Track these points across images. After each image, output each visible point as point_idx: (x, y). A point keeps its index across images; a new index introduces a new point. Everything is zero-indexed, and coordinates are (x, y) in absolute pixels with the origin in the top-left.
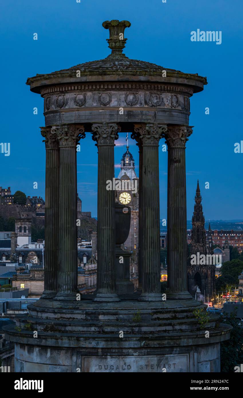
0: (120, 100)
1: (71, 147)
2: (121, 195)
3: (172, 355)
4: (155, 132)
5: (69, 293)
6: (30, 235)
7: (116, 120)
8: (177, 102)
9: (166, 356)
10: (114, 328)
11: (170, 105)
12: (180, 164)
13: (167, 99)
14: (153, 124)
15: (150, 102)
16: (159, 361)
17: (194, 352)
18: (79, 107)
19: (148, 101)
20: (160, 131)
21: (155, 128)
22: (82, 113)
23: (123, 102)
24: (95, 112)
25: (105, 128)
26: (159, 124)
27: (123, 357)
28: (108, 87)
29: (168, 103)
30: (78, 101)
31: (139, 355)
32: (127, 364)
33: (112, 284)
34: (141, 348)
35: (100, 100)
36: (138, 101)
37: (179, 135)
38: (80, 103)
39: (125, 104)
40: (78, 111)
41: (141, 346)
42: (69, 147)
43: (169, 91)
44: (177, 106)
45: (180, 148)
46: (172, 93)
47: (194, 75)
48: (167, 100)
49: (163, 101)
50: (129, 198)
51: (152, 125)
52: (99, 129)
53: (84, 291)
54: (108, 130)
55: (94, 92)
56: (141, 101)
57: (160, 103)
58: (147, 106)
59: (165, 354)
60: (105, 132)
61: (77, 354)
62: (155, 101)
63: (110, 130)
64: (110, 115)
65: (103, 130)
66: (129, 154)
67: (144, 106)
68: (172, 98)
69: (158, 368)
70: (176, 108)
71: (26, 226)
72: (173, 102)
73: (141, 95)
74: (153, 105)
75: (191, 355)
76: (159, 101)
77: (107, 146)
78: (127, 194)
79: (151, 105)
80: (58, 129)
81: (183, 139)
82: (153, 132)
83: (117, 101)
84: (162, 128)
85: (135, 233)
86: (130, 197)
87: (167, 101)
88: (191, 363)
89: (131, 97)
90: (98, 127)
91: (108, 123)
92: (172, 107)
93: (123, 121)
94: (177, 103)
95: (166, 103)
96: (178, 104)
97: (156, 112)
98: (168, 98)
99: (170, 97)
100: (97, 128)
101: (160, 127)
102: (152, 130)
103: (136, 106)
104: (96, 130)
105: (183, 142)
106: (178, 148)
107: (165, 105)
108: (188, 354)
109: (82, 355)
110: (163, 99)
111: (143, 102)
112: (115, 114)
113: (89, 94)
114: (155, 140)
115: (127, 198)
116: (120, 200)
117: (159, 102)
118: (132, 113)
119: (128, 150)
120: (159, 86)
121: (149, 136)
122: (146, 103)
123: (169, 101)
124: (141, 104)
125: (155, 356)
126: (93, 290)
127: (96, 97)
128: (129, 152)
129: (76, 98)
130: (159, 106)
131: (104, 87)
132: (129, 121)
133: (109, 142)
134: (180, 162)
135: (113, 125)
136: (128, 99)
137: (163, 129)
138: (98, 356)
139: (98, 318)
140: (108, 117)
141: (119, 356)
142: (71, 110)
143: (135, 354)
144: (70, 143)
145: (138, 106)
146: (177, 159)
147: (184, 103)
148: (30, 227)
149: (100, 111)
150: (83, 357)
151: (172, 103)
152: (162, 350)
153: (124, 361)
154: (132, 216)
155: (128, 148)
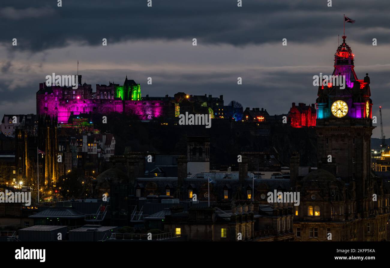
2: (335, 104)
6: (208, 160)
50: (345, 109)
53: (271, 239)
66: (345, 48)
71: (202, 147)
78: (342, 102)
85: (354, 157)
86: (346, 107)
115: (343, 109)
116: (333, 111)
119: (344, 41)
126: (285, 237)
128: (346, 44)
148: (208, 148)
154: (349, 134)
155: (344, 38)
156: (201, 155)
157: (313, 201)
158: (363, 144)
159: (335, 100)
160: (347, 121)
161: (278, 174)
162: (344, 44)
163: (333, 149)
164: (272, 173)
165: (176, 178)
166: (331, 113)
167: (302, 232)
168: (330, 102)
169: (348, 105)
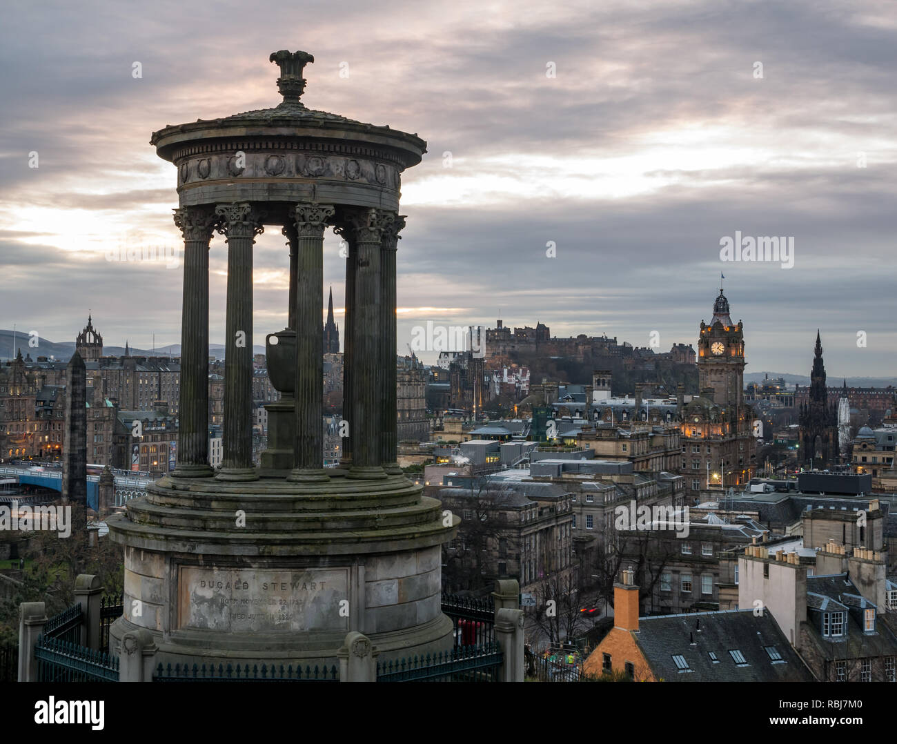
0: (256, 166)
1: (197, 242)
2: (714, 345)
3: (317, 569)
4: (315, 217)
5: (190, 465)
6: (610, 389)
7: (251, 199)
8: (358, 171)
9: (307, 569)
10: (224, 523)
11: (343, 174)
12: (367, 268)
13: (337, 166)
14: (310, 203)
15: (306, 170)
16: (296, 578)
17: (358, 565)
18: (202, 180)
19: (301, 168)
20: (323, 215)
21: (315, 211)
22: (206, 189)
23: (261, 169)
24: (222, 187)
25: (235, 211)
26: (320, 204)
27: (236, 569)
28: (237, 146)
29: (338, 172)
30: (202, 171)
31: (260, 568)
32: (243, 581)
33: (241, 453)
34: (261, 556)
35: (228, 167)
36: (284, 168)
37: (366, 222)
38: (204, 174)
39: (265, 173)
40: (201, 185)
41: (259, 553)
42: (194, 242)
43: (340, 154)
44: (356, 177)
45: (368, 243)
46: (346, 156)
47: (381, 128)
48: (336, 168)
49: (329, 169)
50: (722, 348)
51: (308, 206)
52: (226, 213)
54: (238, 214)
55: (221, 156)
56: (289, 168)
57: (323, 171)
58: (299, 176)
59: (306, 568)
60: (235, 217)
61: (171, 562)
62: (315, 169)
63: (241, 214)
64: (242, 190)
65: (232, 214)
66: (723, 299)
67: (294, 176)
68: (346, 164)
69: (293, 588)
70: (357, 181)
71: (605, 379)
72: (348, 171)
73: (291, 159)
74: (310, 175)
75: (353, 570)
76: (321, 168)
77: (238, 238)
78: (719, 343)
79: (307, 175)
80: (182, 215)
81: (372, 229)
82: (311, 216)
83: (252, 168)
84: (325, 211)
87: (338, 169)
88: (353, 583)
89: (274, 162)
90: (225, 210)
91: (238, 203)
92: (346, 179)
93: (260, 199)
94: (358, 173)
95: (336, 172)
96: (360, 174)
97: (316, 186)
98: (339, 164)
99: (344, 162)
100: (223, 211)
101: (323, 210)
102: (308, 214)
103: (281, 176)
104: (221, 214)
105: (373, 234)
106: (365, 243)
107: (333, 174)
108: (349, 568)
109: (178, 564)
110: (329, 165)
111: (294, 170)
112: (248, 188)
113: (214, 158)
114: (314, 229)
115: (720, 348)
116: (712, 350)
117: (323, 169)
118: (274, 188)
120: (320, 144)
121: (304, 223)
122: (298, 170)
123: (340, 169)
124: (290, 172)
125: (288, 570)
127: (224, 162)
129: (199, 166)
130: (321, 175)
131: (232, 146)
132: (271, 199)
133: (241, 233)
134: (368, 265)
135: (246, 205)
136: (270, 166)
137: (327, 212)
138: (199, 565)
139: (210, 505)
140: (238, 193)
141: (231, 567)
142: (194, 185)
143: (254, 566)
144: (196, 237)
145: (285, 175)
146: (364, 260)
147: (374, 173)
148: (611, 380)
149: (229, 185)
150: (180, 566)
151: (346, 172)
152: (298, 560)
153: (237, 575)
154: (726, 369)
155: (722, 290)
156: (604, 385)
157: (695, 423)
158: (736, 378)
159: (714, 342)
160: (723, 358)
161: (667, 401)
162: (722, 296)
163: (712, 381)
164: (662, 400)
165: (584, 404)
166: (711, 352)
167: (686, 448)
168: (709, 343)
169: (724, 345)
